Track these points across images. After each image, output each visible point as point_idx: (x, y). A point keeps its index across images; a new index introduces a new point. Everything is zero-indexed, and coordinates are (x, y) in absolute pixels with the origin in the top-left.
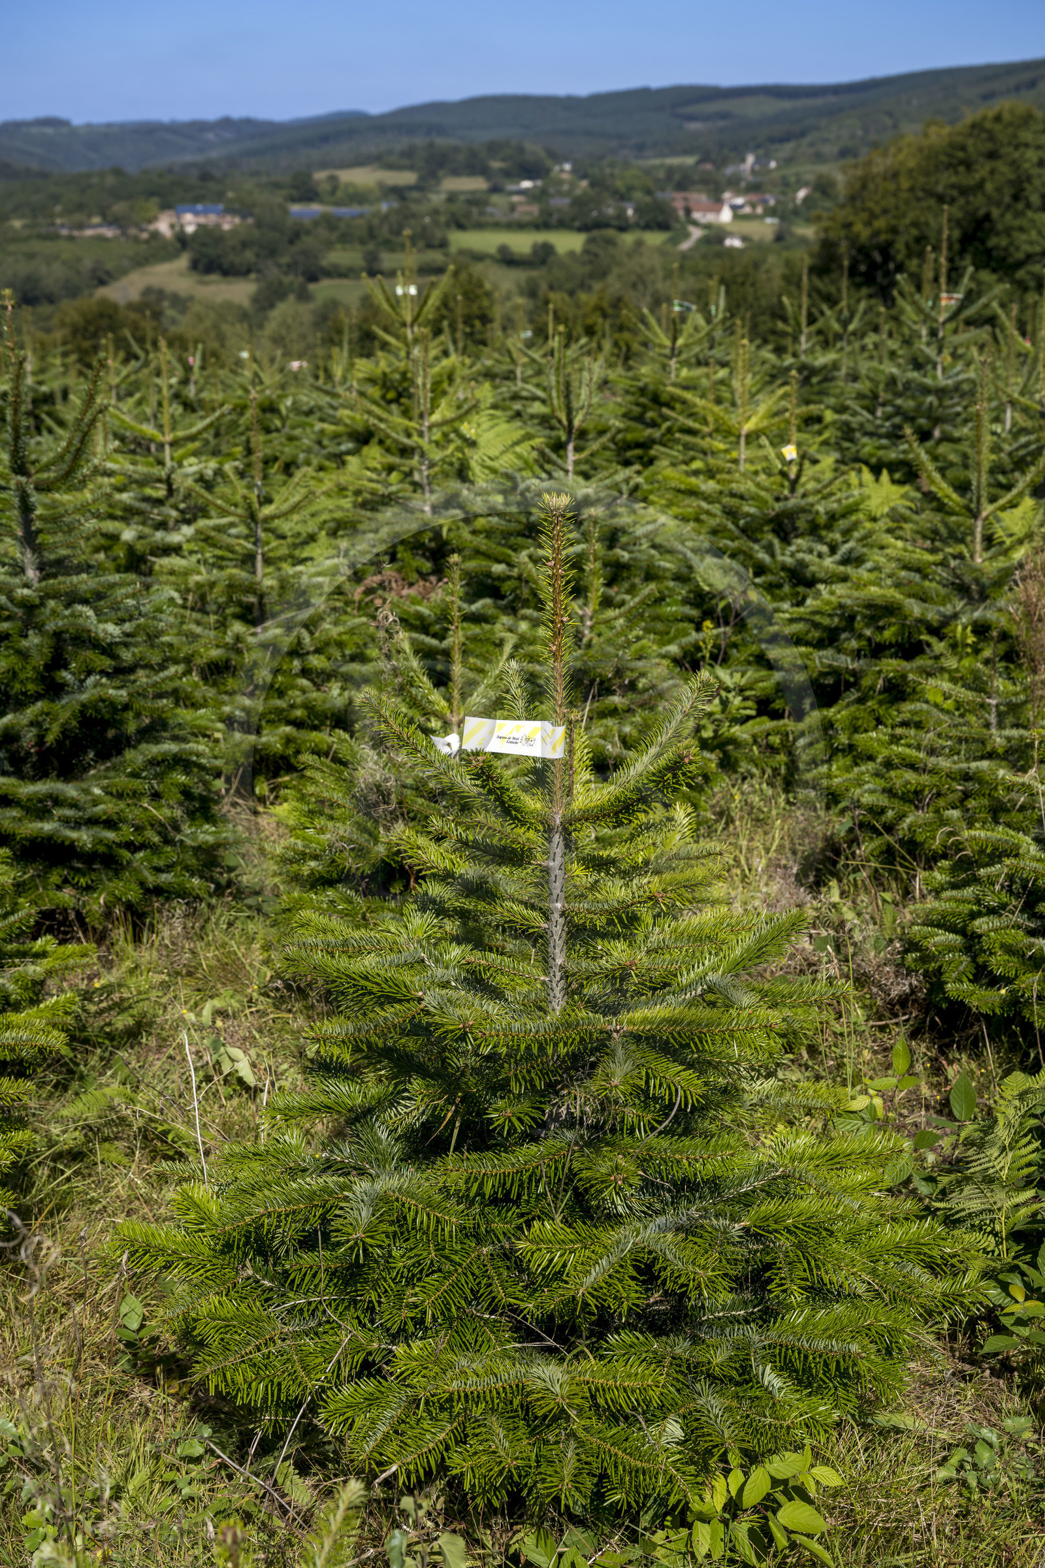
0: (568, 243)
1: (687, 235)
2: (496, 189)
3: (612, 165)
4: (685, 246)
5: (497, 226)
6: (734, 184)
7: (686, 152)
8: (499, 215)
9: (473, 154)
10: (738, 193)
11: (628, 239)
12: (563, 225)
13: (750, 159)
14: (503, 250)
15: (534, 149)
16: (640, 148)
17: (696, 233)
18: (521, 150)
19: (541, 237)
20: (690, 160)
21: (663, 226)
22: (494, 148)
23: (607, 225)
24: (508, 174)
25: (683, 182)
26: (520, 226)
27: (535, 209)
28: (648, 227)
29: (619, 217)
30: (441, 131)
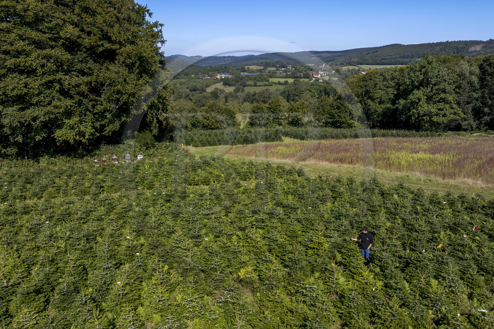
0: (291, 81)
1: (312, 79)
2: (277, 70)
3: (298, 66)
4: (312, 81)
5: (278, 77)
6: (321, 69)
7: (312, 63)
8: (278, 75)
9: (273, 63)
10: (322, 71)
11: (302, 80)
12: (290, 77)
13: (324, 65)
14: (279, 82)
15: (284, 62)
16: (304, 62)
17: (314, 79)
18: (282, 63)
19: (286, 80)
20: (313, 65)
21: (308, 78)
22: (277, 62)
23: (298, 78)
24: (280, 67)
25: (312, 69)
26: (282, 77)
27: (285, 74)
28: (305, 78)
29: (300, 76)
30: (268, 59)
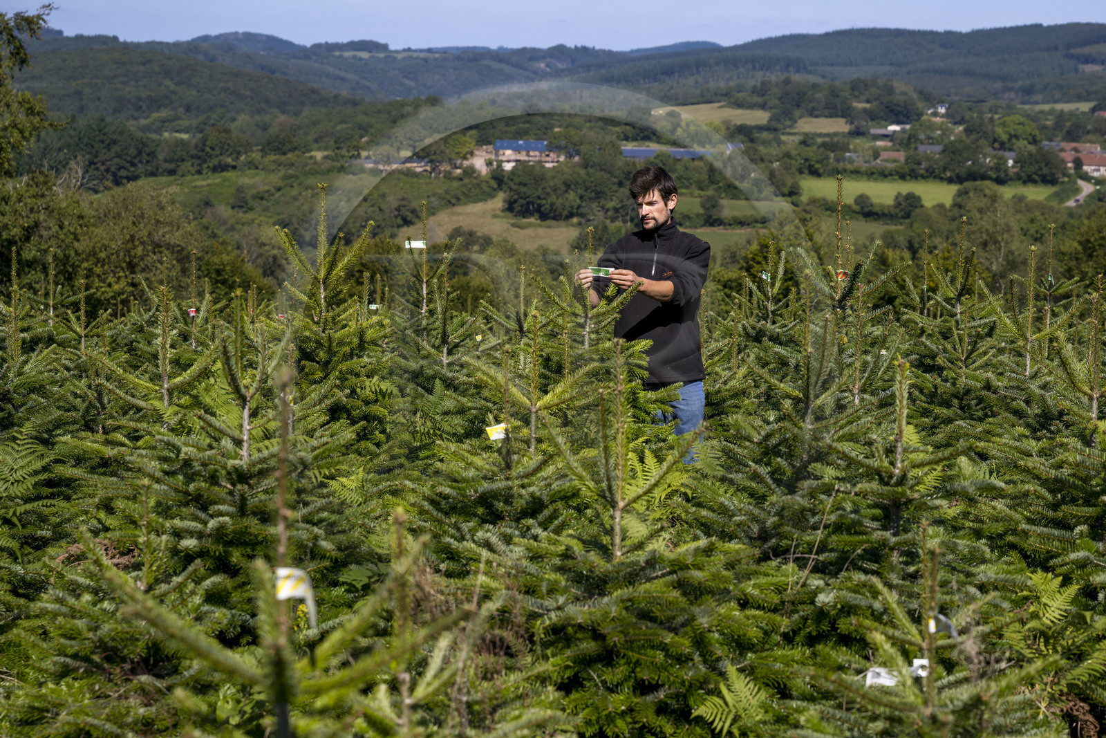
0: (937, 195)
1: (1078, 190)
2: (857, 133)
3: (993, 110)
4: (1071, 203)
5: (856, 173)
7: (1080, 98)
8: (859, 163)
9: (834, 93)
11: (1007, 192)
12: (932, 175)
14: (862, 200)
15: (903, 89)
16: (1028, 91)
17: (1087, 189)
18: (890, 90)
19: (906, 188)
20: (1085, 107)
21: (1049, 180)
22: (857, 87)
23: (984, 177)
24: (872, 116)
25: (1074, 131)
26: (884, 175)
27: (901, 156)
28: (1029, 180)
29: (997, 168)
30: (800, 66)
